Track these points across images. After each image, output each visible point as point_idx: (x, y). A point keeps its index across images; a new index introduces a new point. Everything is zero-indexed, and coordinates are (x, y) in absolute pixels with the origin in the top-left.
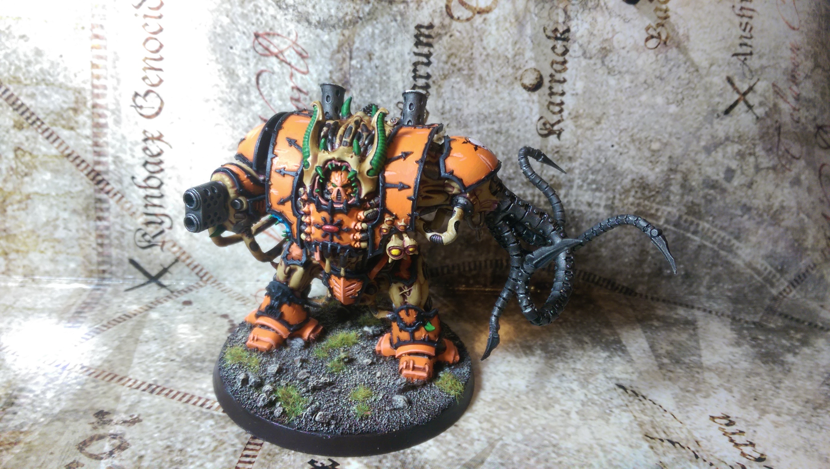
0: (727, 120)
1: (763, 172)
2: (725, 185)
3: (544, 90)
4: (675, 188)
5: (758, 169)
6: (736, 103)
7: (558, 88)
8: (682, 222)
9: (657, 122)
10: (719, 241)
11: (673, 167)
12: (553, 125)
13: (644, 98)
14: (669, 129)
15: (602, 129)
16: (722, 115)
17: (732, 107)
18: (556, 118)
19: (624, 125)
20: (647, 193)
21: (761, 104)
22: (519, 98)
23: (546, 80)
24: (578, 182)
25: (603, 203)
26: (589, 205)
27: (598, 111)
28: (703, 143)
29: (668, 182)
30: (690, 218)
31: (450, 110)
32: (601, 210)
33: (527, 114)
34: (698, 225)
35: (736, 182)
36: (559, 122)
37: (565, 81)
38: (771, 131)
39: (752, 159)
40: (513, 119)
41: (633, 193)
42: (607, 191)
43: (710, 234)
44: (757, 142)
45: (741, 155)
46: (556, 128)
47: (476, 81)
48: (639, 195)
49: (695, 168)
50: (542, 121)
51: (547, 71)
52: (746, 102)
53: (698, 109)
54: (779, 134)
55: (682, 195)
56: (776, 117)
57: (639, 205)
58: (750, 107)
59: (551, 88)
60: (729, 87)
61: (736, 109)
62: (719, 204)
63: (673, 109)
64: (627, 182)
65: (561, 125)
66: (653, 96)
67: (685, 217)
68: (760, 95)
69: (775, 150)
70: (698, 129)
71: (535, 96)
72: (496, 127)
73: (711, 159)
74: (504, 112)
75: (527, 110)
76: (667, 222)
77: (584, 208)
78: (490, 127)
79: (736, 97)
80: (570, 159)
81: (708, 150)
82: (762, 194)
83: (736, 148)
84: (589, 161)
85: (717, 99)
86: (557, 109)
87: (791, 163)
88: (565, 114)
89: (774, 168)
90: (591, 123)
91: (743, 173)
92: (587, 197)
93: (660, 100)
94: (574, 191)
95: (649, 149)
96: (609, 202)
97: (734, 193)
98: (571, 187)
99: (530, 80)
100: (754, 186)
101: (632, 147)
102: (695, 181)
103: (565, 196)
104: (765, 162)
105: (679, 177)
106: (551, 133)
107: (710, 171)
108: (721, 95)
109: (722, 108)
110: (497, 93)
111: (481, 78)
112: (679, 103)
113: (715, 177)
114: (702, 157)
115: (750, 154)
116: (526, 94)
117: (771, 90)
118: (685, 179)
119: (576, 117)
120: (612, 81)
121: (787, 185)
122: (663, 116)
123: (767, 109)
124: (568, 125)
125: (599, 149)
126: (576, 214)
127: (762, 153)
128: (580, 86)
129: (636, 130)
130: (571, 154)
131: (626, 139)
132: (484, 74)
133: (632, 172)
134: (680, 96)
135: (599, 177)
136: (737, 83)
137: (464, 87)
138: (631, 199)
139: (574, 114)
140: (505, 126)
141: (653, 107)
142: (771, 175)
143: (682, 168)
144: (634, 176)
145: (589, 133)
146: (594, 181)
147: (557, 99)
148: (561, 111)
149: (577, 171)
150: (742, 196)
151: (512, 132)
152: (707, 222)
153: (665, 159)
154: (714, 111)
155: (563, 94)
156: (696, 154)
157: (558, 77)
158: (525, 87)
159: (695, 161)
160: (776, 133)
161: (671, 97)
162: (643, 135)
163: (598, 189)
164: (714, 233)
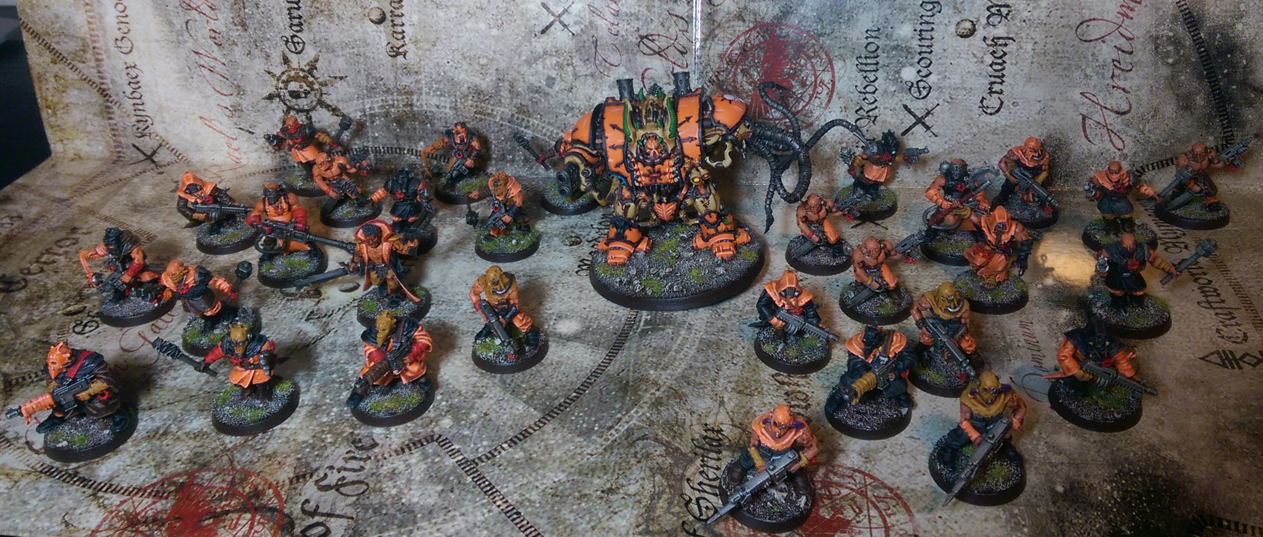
0: (544, 38)
1: (582, 79)
2: (547, 89)
3: (388, 22)
4: (505, 93)
5: (576, 76)
6: (552, 24)
7: (398, 21)
8: (515, 119)
9: (482, 43)
10: (549, 134)
11: (501, 77)
12: (398, 48)
13: (468, 25)
14: (493, 48)
15: (438, 50)
16: (539, 34)
17: (548, 28)
18: (400, 43)
19: (455, 46)
20: (482, 97)
21: (576, 23)
22: (369, 30)
23: (388, 15)
24: (425, 90)
25: (448, 106)
26: (438, 107)
27: (433, 37)
28: (524, 58)
29: (498, 89)
30: (521, 116)
31: (320, 41)
32: (448, 110)
33: (377, 40)
34: (528, 121)
35: (556, 88)
36: (403, 46)
37: (403, 15)
38: (587, 45)
39: (570, 69)
40: (368, 45)
41: (470, 98)
42: (450, 96)
43: (540, 128)
44: (574, 54)
45: (560, 66)
46: (401, 50)
47: (336, 19)
48: (476, 99)
49: (520, 77)
50: (390, 45)
51: (387, 9)
52: (561, 22)
53: (517, 31)
54: (596, 47)
55: (512, 99)
56: (593, 32)
57: (477, 106)
58: (565, 26)
59: (392, 21)
60: (544, 10)
61: (552, 28)
62: (544, 104)
63: (494, 32)
64: (464, 89)
65: (405, 48)
66: (477, 23)
67: (516, 116)
68: (576, 16)
69: (593, 60)
70: (518, 47)
71: (381, 27)
72: (355, 51)
73: (532, 70)
74: (360, 40)
75: (377, 38)
76: (502, 119)
77: (434, 109)
78: (352, 51)
79: (552, 18)
80: (416, 72)
81: (529, 63)
82: (582, 97)
83: (554, 60)
84: (431, 74)
85: (533, 22)
86: (400, 36)
87: (609, 70)
88: (407, 39)
89: (592, 75)
90: (429, 46)
91: (562, 80)
92: (435, 101)
93: (482, 26)
94: (424, 97)
95: (478, 64)
96: (453, 105)
97: (557, 96)
98: (421, 94)
99: (376, 16)
100: (574, 90)
101: (464, 63)
102: (521, 87)
103: (418, 100)
104: (582, 69)
105: (506, 84)
106: (398, 54)
107: (532, 79)
108: (537, 19)
109: (539, 29)
110: (352, 27)
111: (338, 17)
112: (499, 27)
113: (538, 84)
114: (524, 69)
115: (568, 65)
116: (374, 26)
117: (587, 9)
118: (512, 86)
119: (416, 42)
120: (441, 13)
121: (607, 88)
122: (486, 38)
123: (583, 26)
124: (410, 48)
125: (438, 65)
126: (428, 114)
127: (580, 63)
128: (415, 18)
129: (465, 50)
130: (416, 70)
131: (458, 57)
132: (340, 13)
133: (467, 82)
134: (500, 22)
135: (442, 86)
136: (552, 8)
137: (327, 23)
138: (470, 102)
139: (414, 39)
140: (362, 50)
141: (477, 31)
142: (590, 81)
143: (509, 77)
144: (470, 85)
145: (428, 53)
146: (438, 89)
147: (399, 29)
148: (403, 37)
149: (423, 82)
150: (565, 98)
151: (368, 54)
152: (536, 119)
153: (493, 71)
154: (531, 32)
155: (403, 25)
156: (519, 66)
157: (397, 12)
158: (372, 21)
159: (519, 72)
160: (593, 46)
161: (492, 22)
162: (472, 53)
163: (441, 95)
164: (543, 127)
